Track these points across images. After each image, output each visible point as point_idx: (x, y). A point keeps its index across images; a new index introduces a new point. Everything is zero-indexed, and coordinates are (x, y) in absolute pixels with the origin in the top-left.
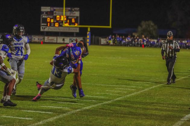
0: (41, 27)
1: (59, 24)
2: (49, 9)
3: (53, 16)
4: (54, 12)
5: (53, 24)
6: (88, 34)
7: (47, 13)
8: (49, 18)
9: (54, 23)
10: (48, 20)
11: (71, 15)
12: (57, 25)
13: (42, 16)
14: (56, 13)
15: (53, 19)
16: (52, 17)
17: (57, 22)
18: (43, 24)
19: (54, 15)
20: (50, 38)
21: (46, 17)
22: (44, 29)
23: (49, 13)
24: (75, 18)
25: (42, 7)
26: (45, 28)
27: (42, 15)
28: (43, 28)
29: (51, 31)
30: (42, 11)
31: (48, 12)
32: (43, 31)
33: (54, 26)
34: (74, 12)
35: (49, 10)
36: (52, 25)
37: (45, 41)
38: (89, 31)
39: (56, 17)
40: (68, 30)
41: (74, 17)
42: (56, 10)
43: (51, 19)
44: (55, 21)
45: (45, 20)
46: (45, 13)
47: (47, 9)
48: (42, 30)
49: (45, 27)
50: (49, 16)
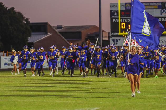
2: (123, 6)
8: (124, 22)
11: (163, 15)
13: (112, 20)
16: (129, 20)
18: (113, 34)
22: (115, 43)
26: (117, 41)
30: (111, 11)
31: (121, 11)
43: (127, 24)
46: (116, 14)
50: (124, 19)
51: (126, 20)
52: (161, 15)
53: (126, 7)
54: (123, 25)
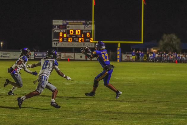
0: (53, 42)
1: (73, 38)
2: (61, 22)
4: (67, 25)
5: (66, 39)
6: (118, 50)
7: (59, 27)
8: (62, 32)
9: (67, 38)
11: (86, 29)
12: (70, 40)
13: (54, 30)
14: (69, 27)
15: (65, 33)
16: (65, 31)
17: (71, 36)
18: (54, 39)
19: (67, 29)
20: (67, 54)
21: (58, 31)
22: (56, 45)
23: (61, 27)
24: (90, 33)
25: (53, 21)
26: (57, 44)
27: (53, 29)
28: (55, 43)
29: (64, 46)
30: (54, 25)
31: (60, 25)
32: (56, 46)
33: (67, 41)
34: (89, 26)
35: (62, 24)
36: (65, 40)
37: (62, 58)
38: (119, 47)
39: (69, 31)
40: (83, 45)
41: (89, 31)
42: (69, 23)
43: (63, 33)
44: (68, 36)
45: (57, 35)
46: (56, 27)
47: (58, 22)
48: (54, 46)
49: (57, 42)
50: (61, 31)
51: (63, 31)
52: (85, 28)
53: (63, 23)
54: (61, 34)
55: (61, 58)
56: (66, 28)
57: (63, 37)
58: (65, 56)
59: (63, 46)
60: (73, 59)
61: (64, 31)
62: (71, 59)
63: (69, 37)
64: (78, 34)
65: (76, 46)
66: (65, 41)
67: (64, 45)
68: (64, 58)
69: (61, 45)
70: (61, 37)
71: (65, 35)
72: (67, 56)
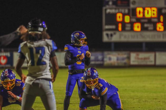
0: (105, 33)
1: (142, 24)
3: (129, 10)
4: (132, 0)
5: (129, 25)
9: (132, 24)
10: (119, 17)
12: (137, 27)
13: (106, 10)
14: (134, 3)
15: (128, 14)
16: (127, 11)
17: (138, 20)
18: (107, 27)
19: (132, 6)
20: (142, 55)
21: (113, 11)
22: (110, 38)
27: (104, 8)
28: (107, 35)
29: (125, 40)
31: (117, 0)
33: (132, 29)
36: (127, 29)
37: (132, 63)
39: (134, 11)
43: (124, 15)
44: (134, 20)
45: (112, 19)
46: (111, 3)
48: (105, 39)
49: (112, 32)
54: (120, 17)
55: (130, 62)
56: (128, 5)
57: (123, 23)
58: (138, 59)
59: (123, 39)
60: (153, 63)
61: (124, 11)
62: (149, 63)
63: (135, 23)
64: (153, 16)
65: (148, 40)
66: (128, 31)
67: (125, 37)
68: (136, 63)
69: (120, 37)
70: (120, 22)
71: (127, 19)
72: (142, 59)
